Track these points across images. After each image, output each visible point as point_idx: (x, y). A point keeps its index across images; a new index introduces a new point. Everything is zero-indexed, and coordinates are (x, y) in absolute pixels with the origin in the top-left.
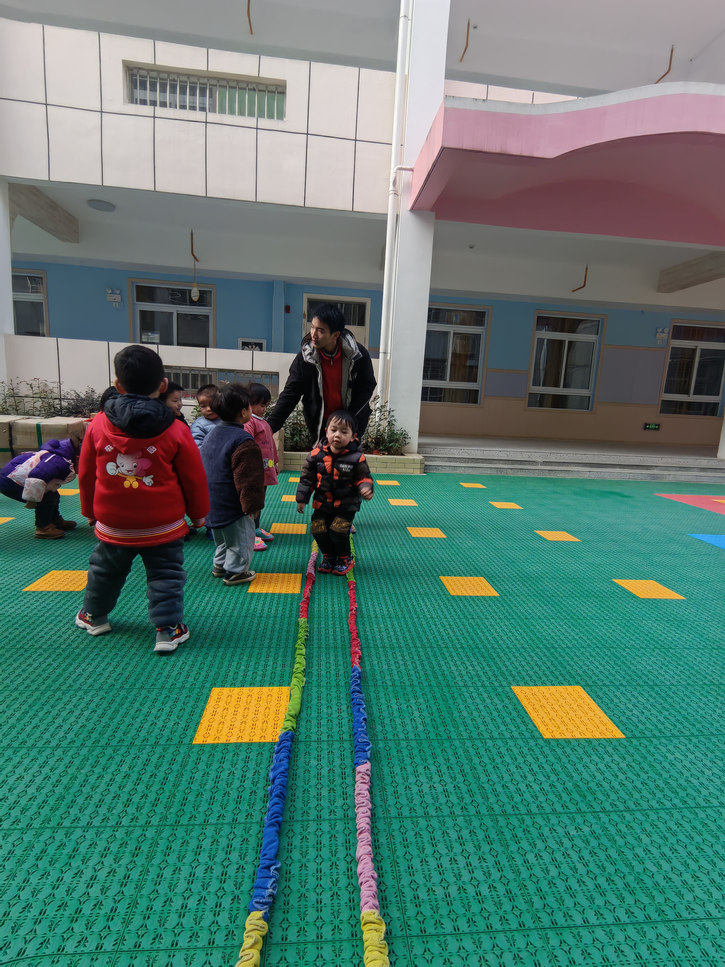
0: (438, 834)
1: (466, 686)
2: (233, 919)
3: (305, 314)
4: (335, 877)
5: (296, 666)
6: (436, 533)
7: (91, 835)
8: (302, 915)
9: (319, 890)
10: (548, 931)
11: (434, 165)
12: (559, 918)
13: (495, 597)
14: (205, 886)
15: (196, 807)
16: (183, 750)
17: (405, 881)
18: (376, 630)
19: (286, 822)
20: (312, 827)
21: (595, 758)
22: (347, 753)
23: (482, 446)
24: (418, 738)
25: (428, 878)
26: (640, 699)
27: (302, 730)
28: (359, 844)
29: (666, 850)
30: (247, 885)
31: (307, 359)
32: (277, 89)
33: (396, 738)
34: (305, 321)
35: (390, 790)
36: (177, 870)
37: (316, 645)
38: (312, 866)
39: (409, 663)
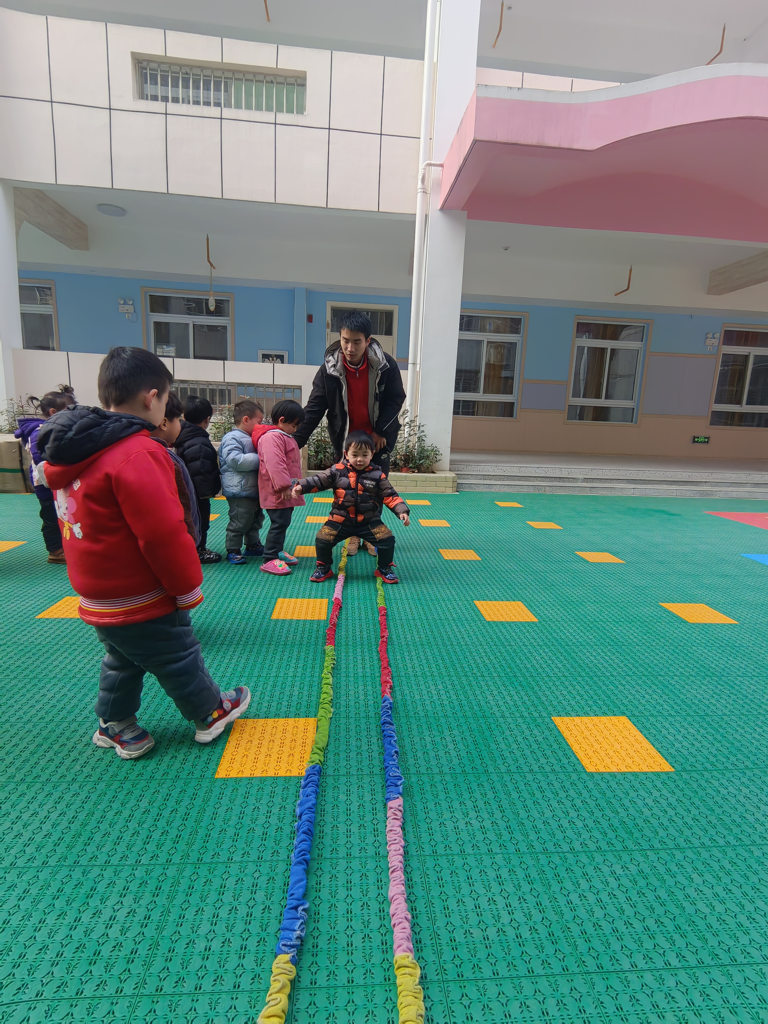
0: (475, 874)
1: (503, 717)
2: (259, 962)
3: (328, 323)
4: (366, 918)
5: (323, 696)
6: (470, 555)
7: (108, 873)
8: (332, 959)
9: (349, 932)
10: (593, 976)
11: (465, 160)
12: (605, 961)
13: (533, 623)
14: (229, 928)
15: (219, 845)
16: (205, 784)
17: (441, 922)
18: (407, 658)
19: (314, 859)
20: (342, 864)
21: (642, 793)
22: (378, 788)
23: (520, 463)
24: (452, 771)
25: (465, 919)
26: (691, 730)
27: (330, 763)
28: (392, 883)
29: (719, 890)
30: (274, 926)
31: (331, 371)
32: (296, 81)
33: (429, 771)
34: (328, 330)
35: (424, 826)
36: (199, 911)
37: (343, 674)
38: (342, 907)
39: (442, 692)
